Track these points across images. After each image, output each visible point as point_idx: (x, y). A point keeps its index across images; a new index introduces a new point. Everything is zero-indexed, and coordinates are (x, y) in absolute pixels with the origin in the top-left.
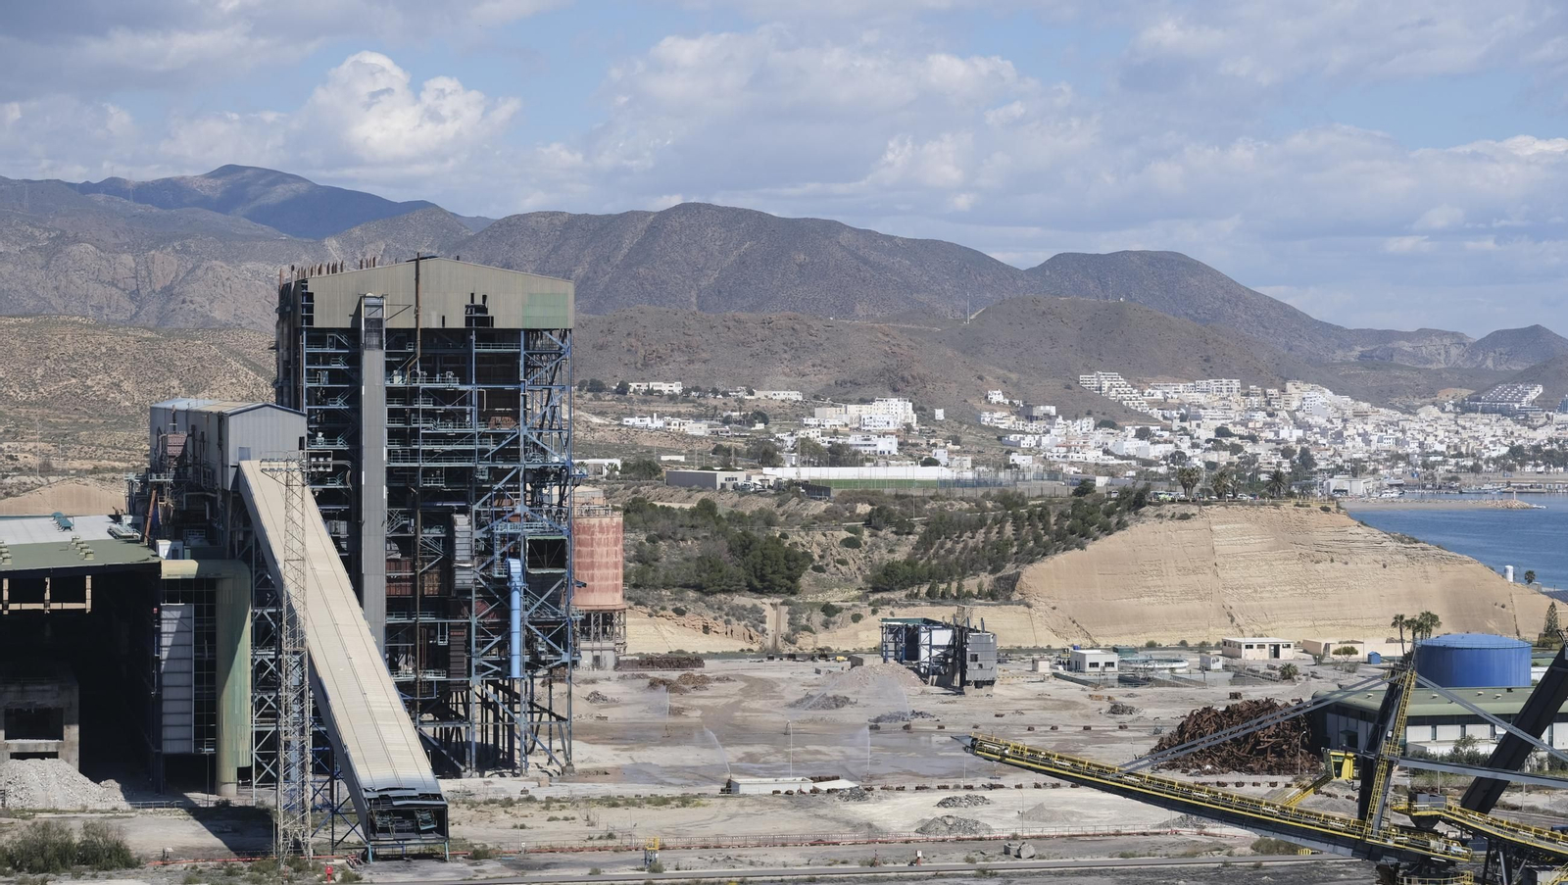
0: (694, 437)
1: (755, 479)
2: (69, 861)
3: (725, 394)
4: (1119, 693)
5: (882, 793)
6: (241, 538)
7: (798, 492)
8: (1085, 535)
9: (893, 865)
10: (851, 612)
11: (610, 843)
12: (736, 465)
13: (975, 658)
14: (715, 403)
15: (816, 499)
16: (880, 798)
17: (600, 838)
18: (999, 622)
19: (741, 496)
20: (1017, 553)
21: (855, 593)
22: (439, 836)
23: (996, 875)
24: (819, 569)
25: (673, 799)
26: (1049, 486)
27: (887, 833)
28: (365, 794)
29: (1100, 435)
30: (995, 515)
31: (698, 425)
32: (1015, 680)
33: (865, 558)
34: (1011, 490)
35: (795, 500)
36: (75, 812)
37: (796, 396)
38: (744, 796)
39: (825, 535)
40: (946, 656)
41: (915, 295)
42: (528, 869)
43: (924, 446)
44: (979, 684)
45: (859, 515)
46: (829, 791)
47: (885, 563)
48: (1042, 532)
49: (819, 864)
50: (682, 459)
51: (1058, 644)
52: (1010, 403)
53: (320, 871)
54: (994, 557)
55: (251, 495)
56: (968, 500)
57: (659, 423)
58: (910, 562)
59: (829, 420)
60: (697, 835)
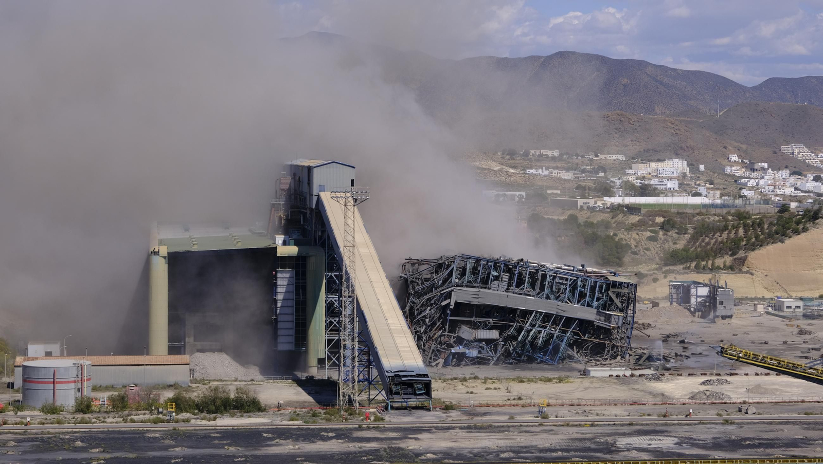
0: (565, 180)
1: (599, 204)
2: (228, 408)
3: (583, 157)
4: (804, 324)
5: (669, 377)
6: (320, 234)
7: (623, 210)
8: (784, 235)
9: (676, 417)
10: (652, 277)
11: (520, 402)
12: (589, 195)
13: (722, 303)
14: (577, 161)
15: (633, 214)
16: (668, 380)
17: (514, 399)
18: (734, 283)
19: (591, 213)
20: (745, 245)
21: (654, 266)
22: (427, 397)
23: (734, 423)
24: (635, 253)
25: (554, 378)
26: (764, 208)
27: (673, 399)
28: (387, 374)
29: (792, 179)
30: (733, 224)
31: (568, 174)
32: (744, 316)
33: (660, 247)
34: (742, 210)
35: (622, 215)
36: (231, 381)
37: (621, 157)
38: (593, 377)
39: (638, 234)
40: (706, 302)
41: (688, 101)
42: (475, 416)
43: (693, 185)
44: (724, 317)
45: (657, 223)
46: (640, 375)
47: (671, 250)
48: (760, 233)
49: (635, 416)
50: (559, 192)
51: (768, 295)
52: (742, 161)
53: (362, 415)
54: (733, 247)
55: (325, 211)
56: (718, 215)
57: (546, 173)
58: (685, 250)
59: (641, 171)
60: (567, 399)
